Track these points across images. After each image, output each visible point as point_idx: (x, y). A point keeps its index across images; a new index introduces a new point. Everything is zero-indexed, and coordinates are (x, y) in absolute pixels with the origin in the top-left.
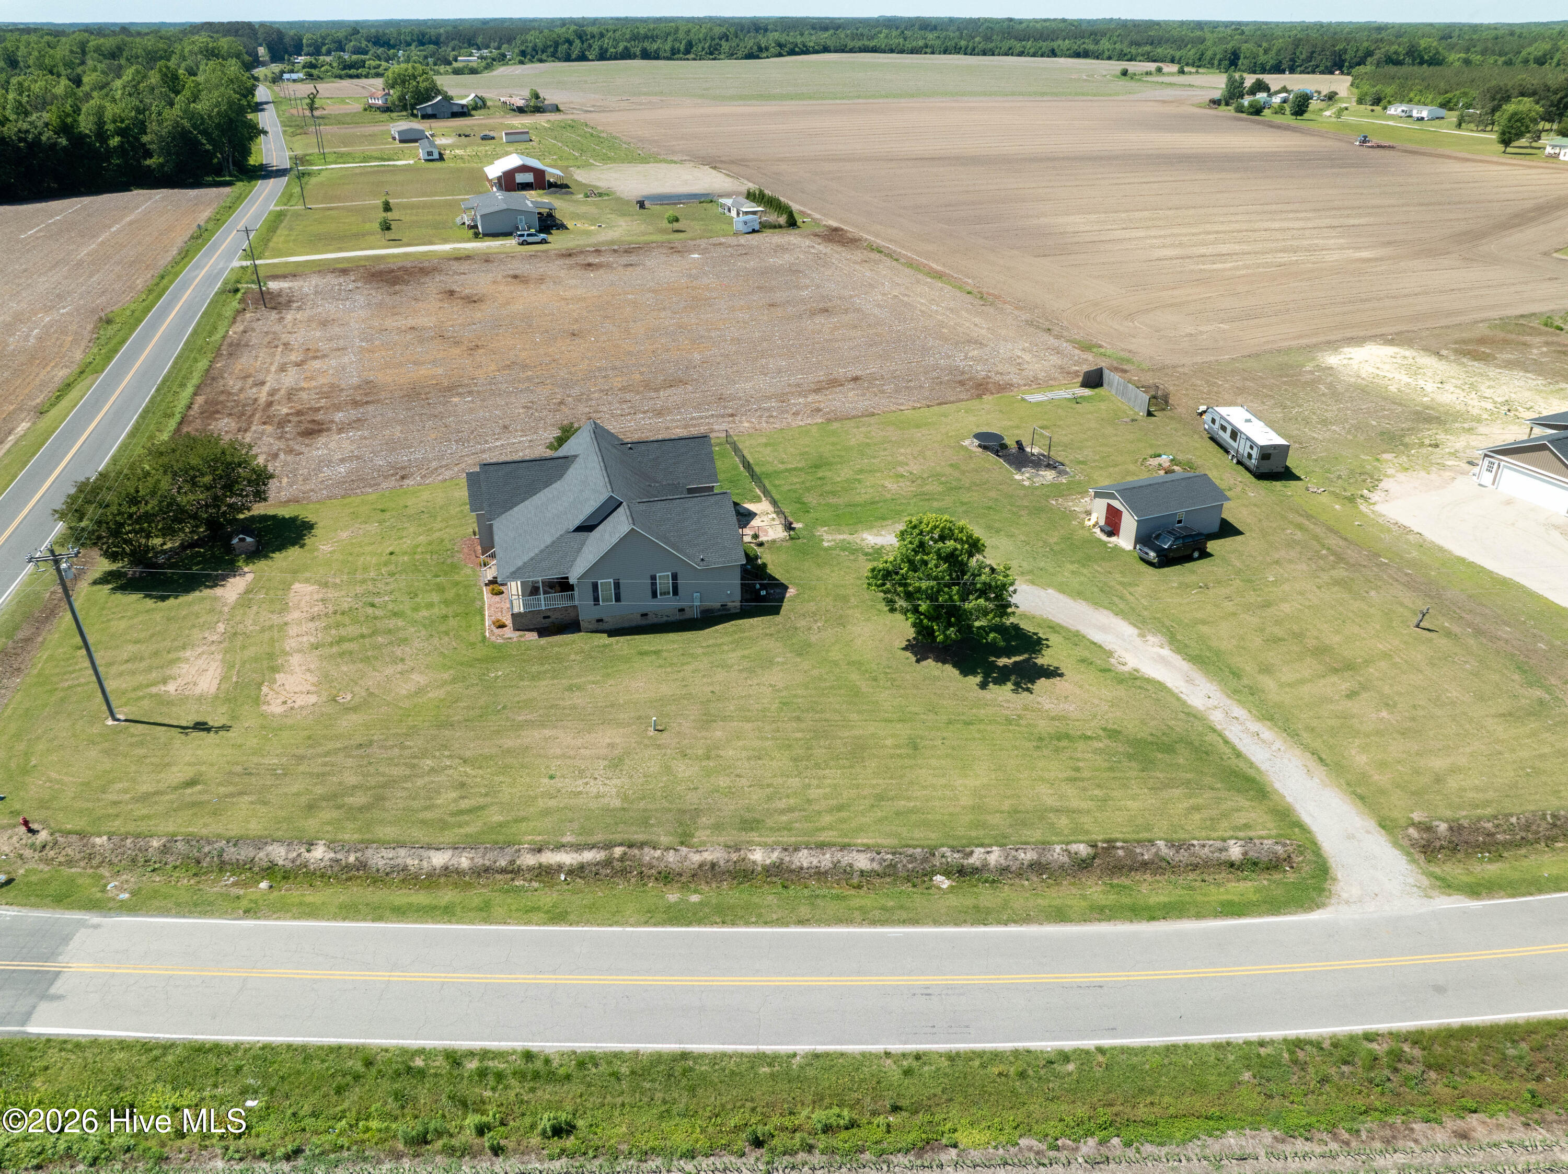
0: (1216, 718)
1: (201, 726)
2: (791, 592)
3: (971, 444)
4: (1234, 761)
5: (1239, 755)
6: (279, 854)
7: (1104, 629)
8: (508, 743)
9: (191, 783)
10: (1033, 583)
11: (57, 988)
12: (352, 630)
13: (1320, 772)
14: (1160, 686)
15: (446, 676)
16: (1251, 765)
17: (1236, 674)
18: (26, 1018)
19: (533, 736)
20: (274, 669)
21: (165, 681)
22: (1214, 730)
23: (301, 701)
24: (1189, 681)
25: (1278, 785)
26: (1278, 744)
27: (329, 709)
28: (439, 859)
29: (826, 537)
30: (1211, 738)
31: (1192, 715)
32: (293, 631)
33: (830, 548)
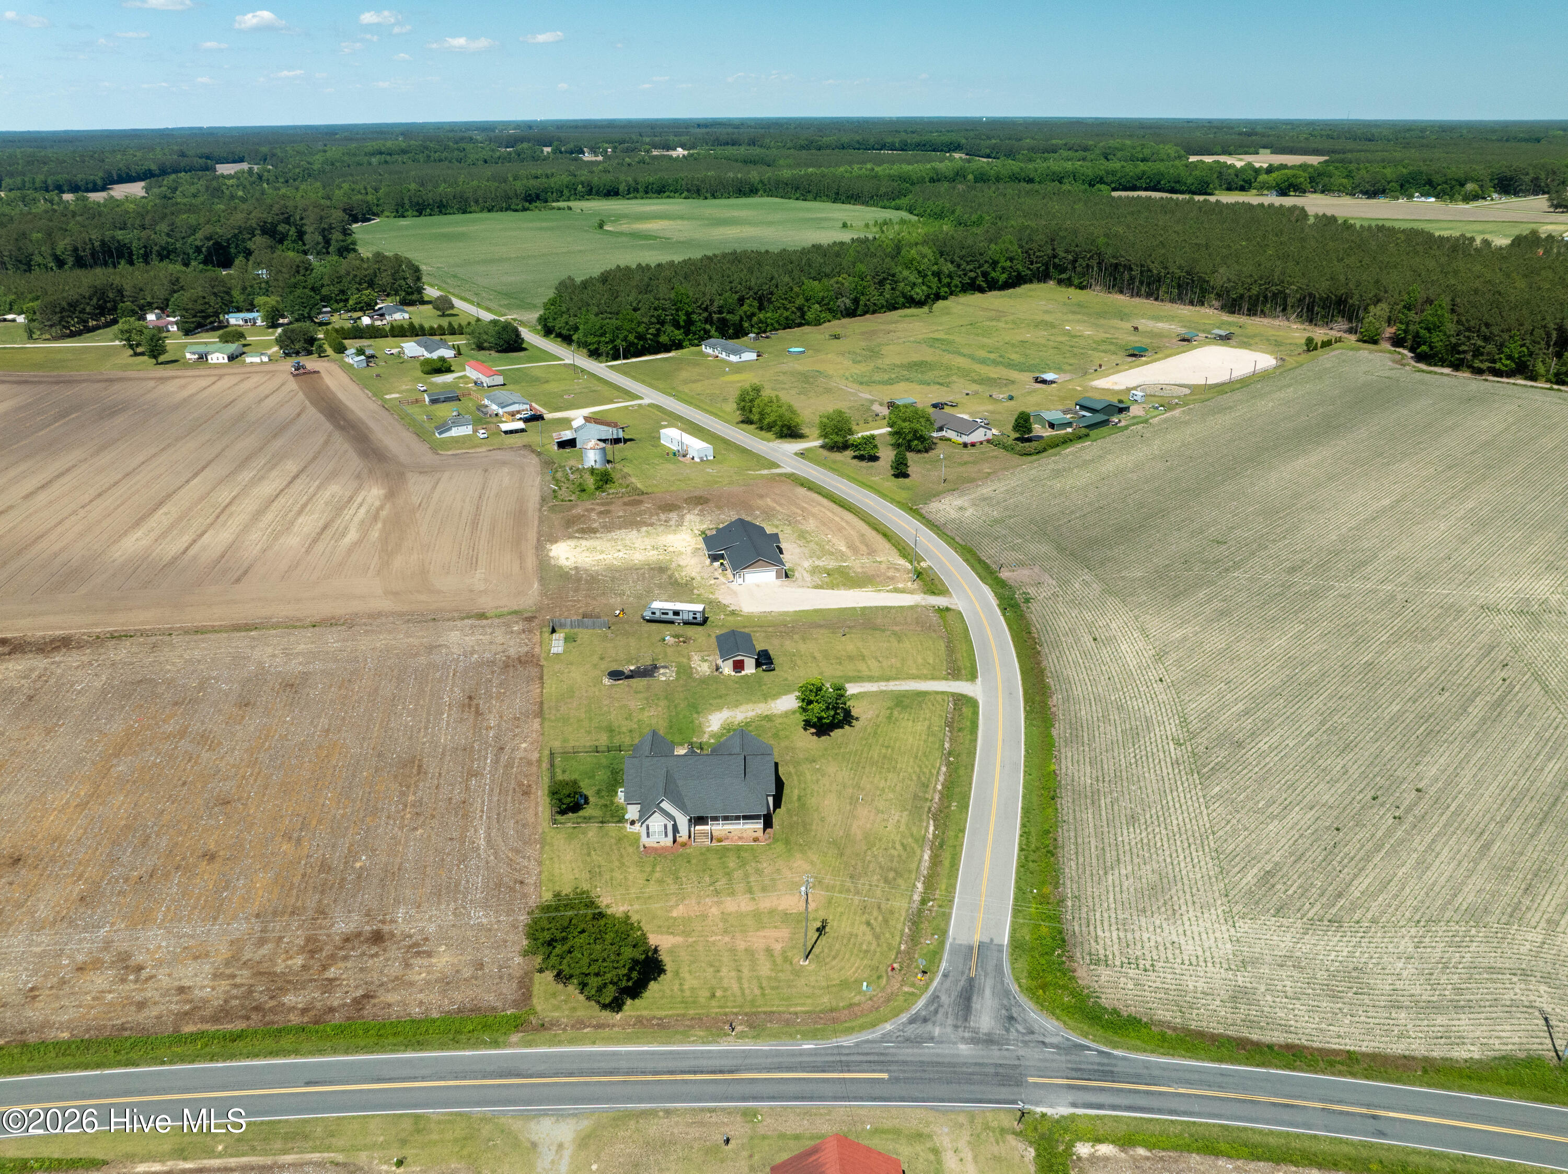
1: (819, 929)
3: (607, 681)
4: (908, 693)
6: (916, 897)
10: (774, 699)
11: (987, 940)
13: (919, 681)
15: (799, 855)
18: (1000, 946)
19: (857, 832)
20: (773, 910)
21: (769, 950)
25: (923, 689)
26: (900, 683)
28: (926, 857)
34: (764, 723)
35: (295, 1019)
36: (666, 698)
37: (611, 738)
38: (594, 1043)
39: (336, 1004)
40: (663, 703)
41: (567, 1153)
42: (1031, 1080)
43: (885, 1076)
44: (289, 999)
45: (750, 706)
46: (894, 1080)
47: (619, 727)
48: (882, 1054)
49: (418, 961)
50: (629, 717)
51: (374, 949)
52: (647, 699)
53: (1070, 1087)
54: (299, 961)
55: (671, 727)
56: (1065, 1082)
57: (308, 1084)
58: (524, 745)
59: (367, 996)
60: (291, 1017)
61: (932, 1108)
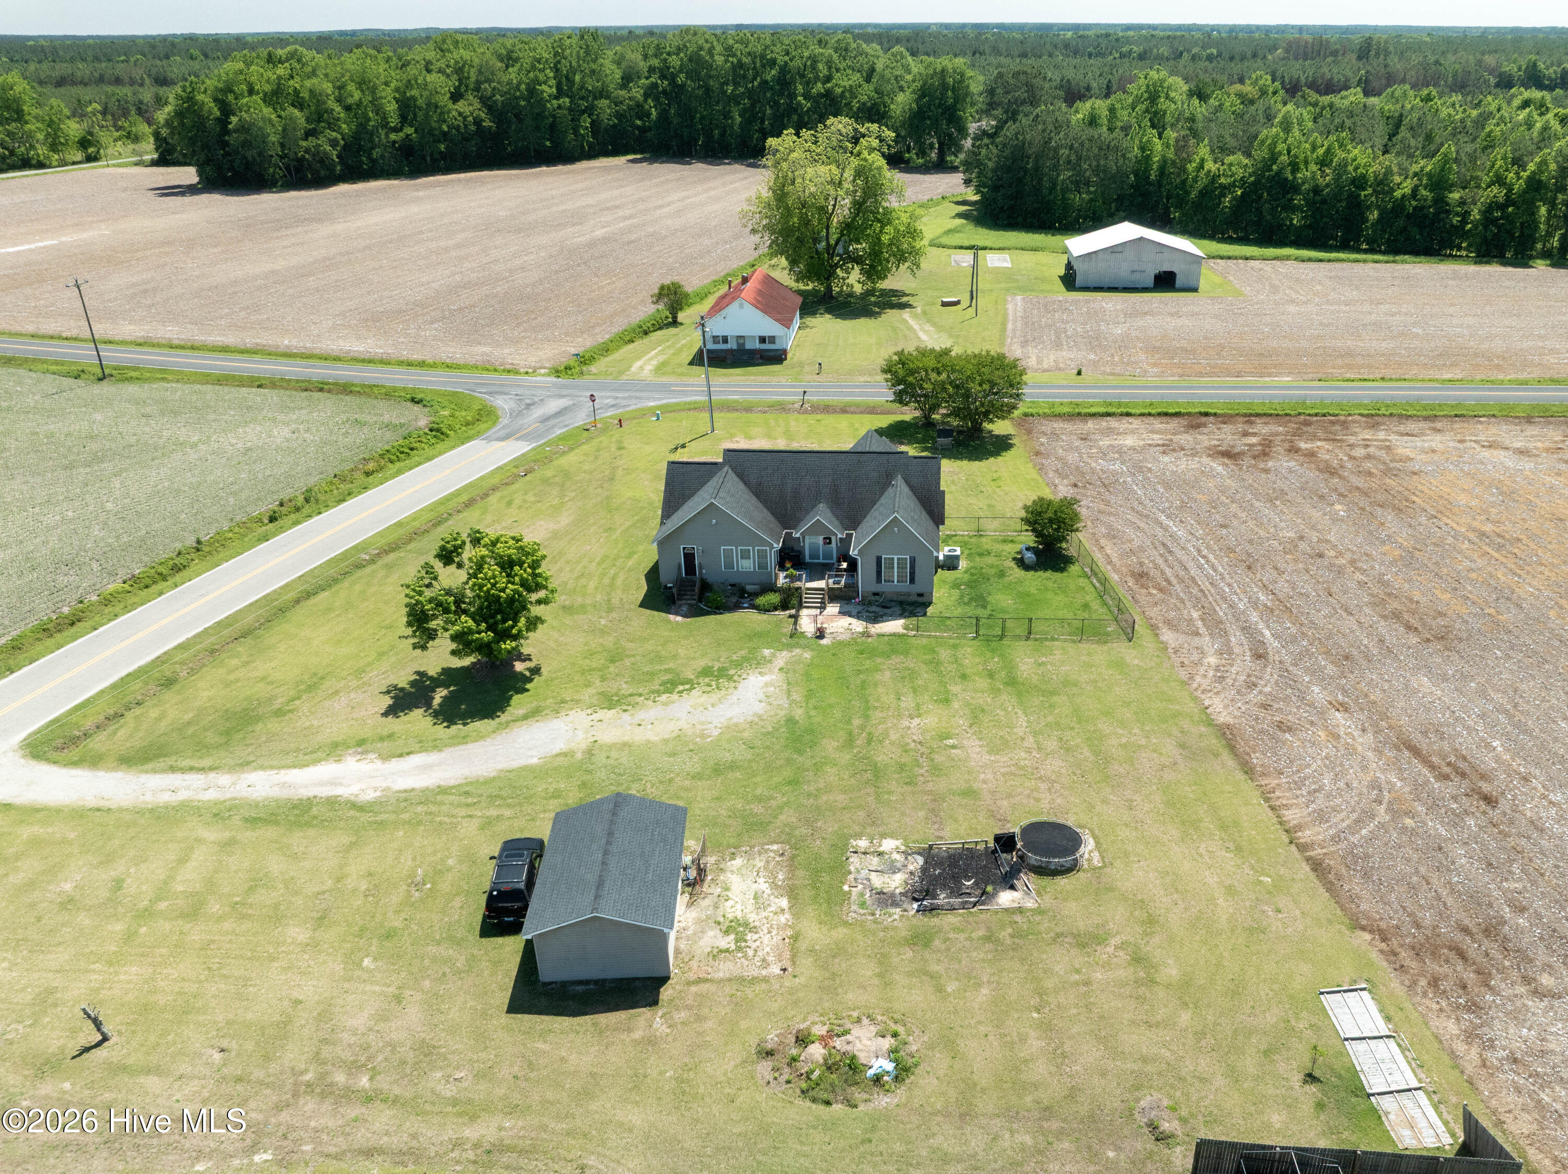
0: (224, 779)
4: (170, 761)
5: (172, 769)
13: (92, 802)
16: (154, 771)
17: (252, 821)
22: (211, 769)
24: (283, 785)
25: (120, 775)
26: (149, 798)
30: (207, 762)
31: (244, 765)
34: (626, 689)
36: (878, 772)
37: (1010, 667)
40: (884, 755)
45: (639, 736)
47: (995, 691)
50: (976, 715)
52: (936, 770)
55: (863, 685)
58: (1212, 660)
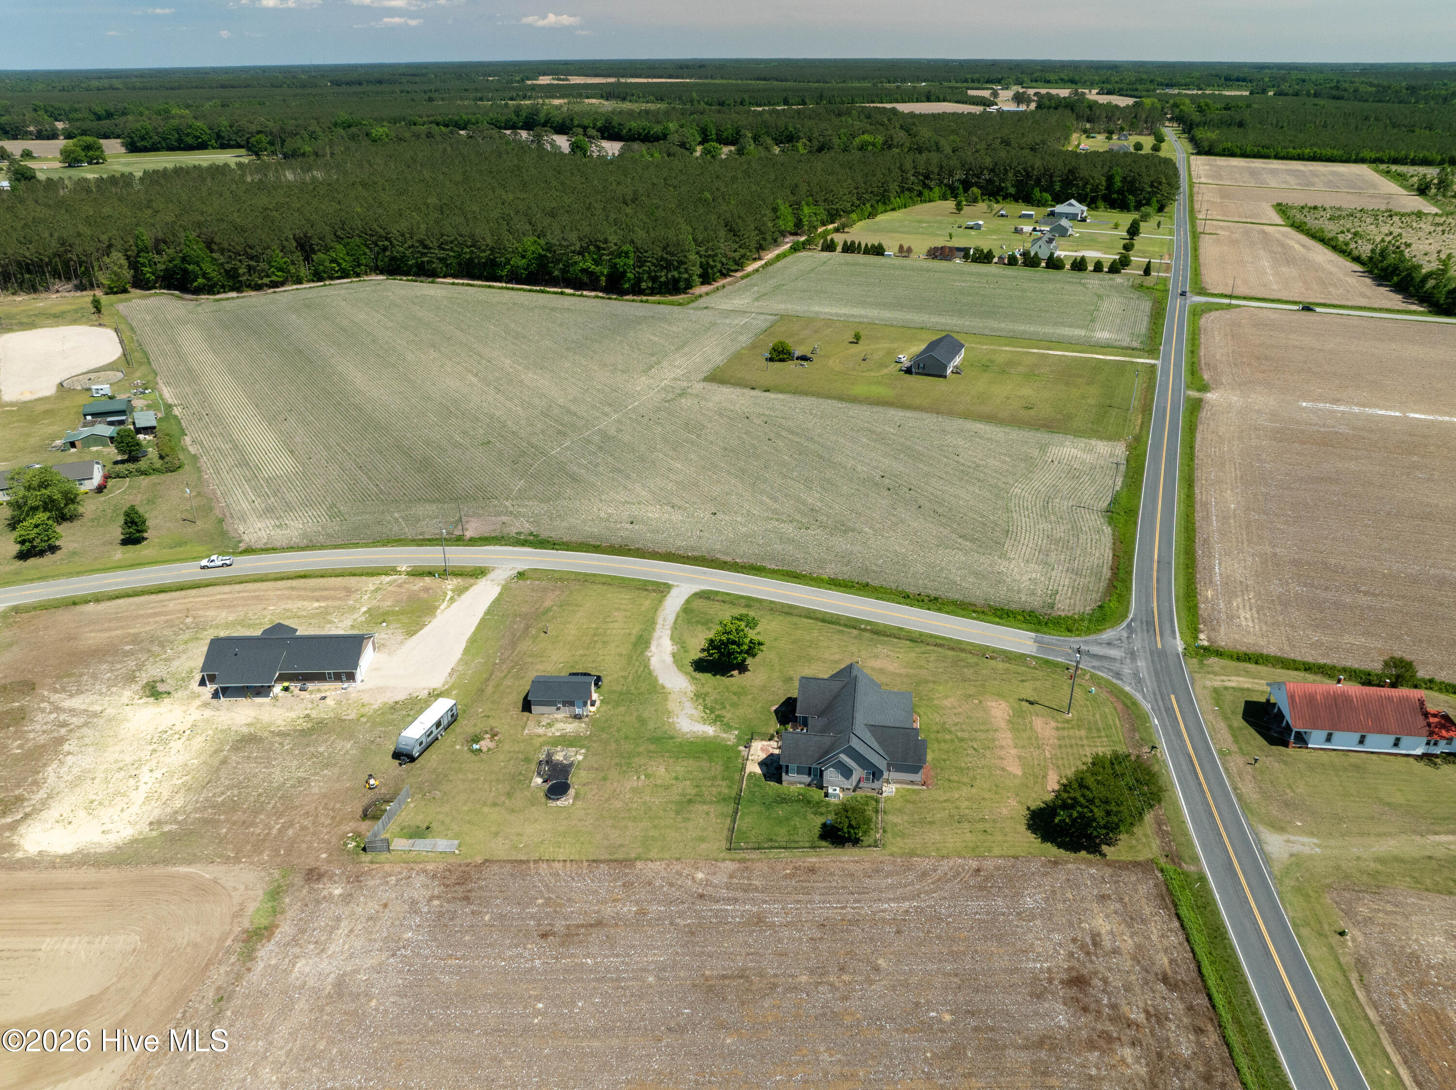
1: (1031, 703)
2: (774, 708)
7: (663, 662)
8: (912, 671)
9: (1022, 681)
10: (663, 687)
12: (982, 736)
14: (672, 639)
15: (936, 702)
19: (903, 671)
20: (1009, 722)
21: (1057, 729)
23: (994, 704)
27: (981, 698)
29: (732, 737)
32: (1010, 742)
33: (736, 729)
35: (1212, 1039)
36: (629, 757)
37: (706, 802)
38: (1184, 822)
39: (1181, 1006)
40: (640, 761)
41: (1292, 838)
42: (1159, 646)
43: (1173, 697)
44: (1185, 1050)
46: (1174, 693)
47: (683, 795)
48: (1154, 694)
49: (1107, 944)
50: (665, 787)
51: (1097, 982)
52: (624, 772)
53: (1162, 635)
54: (1128, 1052)
56: (1158, 638)
57: (1292, 1008)
59: (1165, 979)
60: (1208, 1044)
61: (1192, 684)
